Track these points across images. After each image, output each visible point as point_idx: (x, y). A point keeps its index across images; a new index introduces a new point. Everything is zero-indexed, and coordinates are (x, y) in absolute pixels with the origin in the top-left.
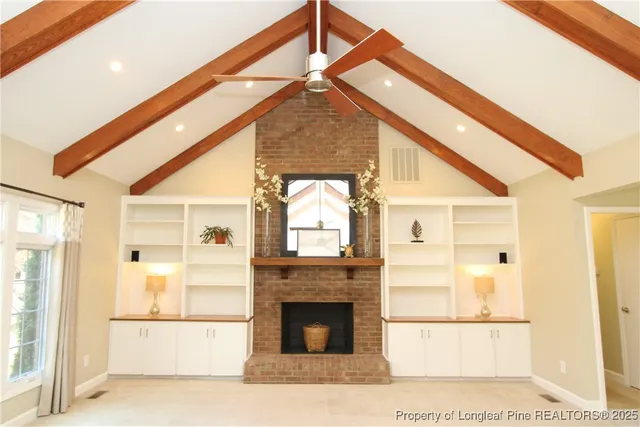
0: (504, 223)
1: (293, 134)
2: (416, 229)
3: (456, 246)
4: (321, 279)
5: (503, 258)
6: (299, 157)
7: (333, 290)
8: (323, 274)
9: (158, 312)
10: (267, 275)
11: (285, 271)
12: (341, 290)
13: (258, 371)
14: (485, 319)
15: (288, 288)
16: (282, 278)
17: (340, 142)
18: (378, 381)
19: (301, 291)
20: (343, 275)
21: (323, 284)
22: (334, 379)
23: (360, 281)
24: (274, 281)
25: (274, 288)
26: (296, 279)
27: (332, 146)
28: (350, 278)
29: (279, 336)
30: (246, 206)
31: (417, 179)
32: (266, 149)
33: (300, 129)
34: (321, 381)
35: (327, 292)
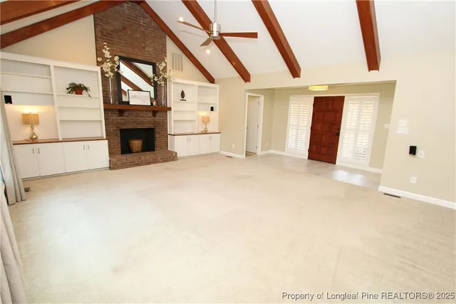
0: (213, 94)
1: (120, 31)
2: (183, 94)
3: (198, 103)
4: (140, 117)
5: (212, 109)
6: (124, 46)
7: (146, 121)
8: (142, 114)
9: (37, 138)
10: (110, 115)
11: (121, 112)
12: (149, 122)
13: (119, 163)
14: (205, 133)
15: (123, 121)
16: (120, 116)
17: (147, 42)
18: (173, 160)
19: (130, 122)
20: (150, 114)
21: (141, 119)
22: (155, 162)
23: (158, 118)
24: (115, 118)
25: (115, 121)
26: (127, 116)
27: (143, 45)
28: (154, 116)
29: (120, 146)
30: (97, 72)
31: (182, 70)
32: (103, 36)
33: (124, 29)
34: (149, 163)
35: (143, 123)
